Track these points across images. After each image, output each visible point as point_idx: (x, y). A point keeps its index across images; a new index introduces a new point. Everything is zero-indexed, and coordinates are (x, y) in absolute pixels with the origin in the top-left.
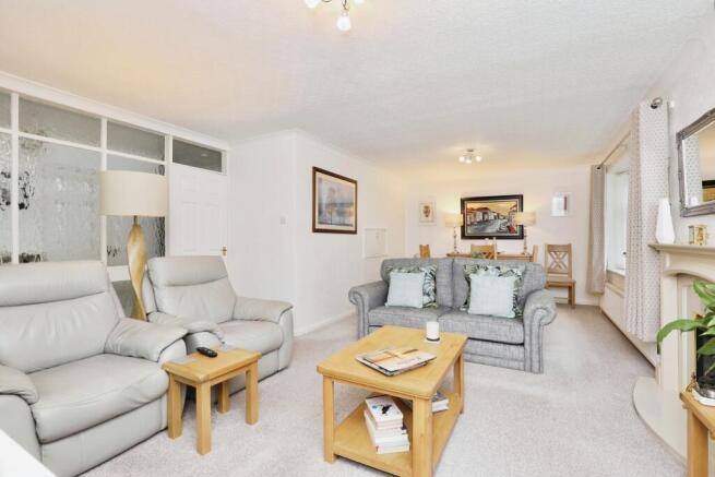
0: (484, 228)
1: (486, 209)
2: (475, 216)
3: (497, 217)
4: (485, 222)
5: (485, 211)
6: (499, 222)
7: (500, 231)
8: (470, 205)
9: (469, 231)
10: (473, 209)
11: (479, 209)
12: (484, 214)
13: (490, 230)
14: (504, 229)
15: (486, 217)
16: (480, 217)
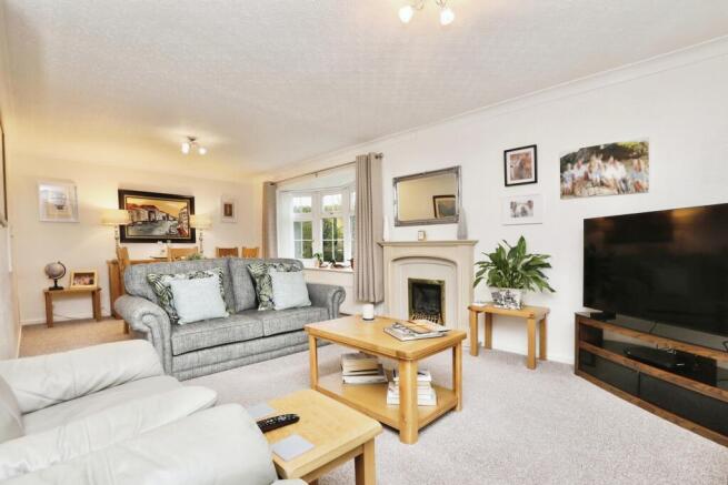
0: (151, 230)
1: (153, 207)
2: (138, 214)
3: (167, 218)
4: (152, 222)
5: (151, 209)
6: (169, 224)
7: (169, 234)
8: (130, 200)
9: (131, 233)
10: (135, 206)
11: (143, 207)
12: (150, 213)
13: (158, 232)
14: (174, 231)
15: (153, 217)
16: (145, 215)
